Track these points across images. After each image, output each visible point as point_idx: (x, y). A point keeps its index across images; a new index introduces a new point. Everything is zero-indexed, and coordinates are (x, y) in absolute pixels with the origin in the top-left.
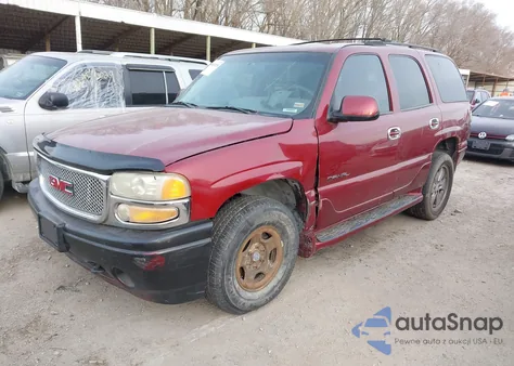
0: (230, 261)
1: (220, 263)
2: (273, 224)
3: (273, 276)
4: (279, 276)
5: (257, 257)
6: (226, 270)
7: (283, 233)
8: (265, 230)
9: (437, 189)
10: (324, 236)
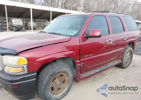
0: (47, 86)
1: (43, 87)
2: (63, 72)
3: (64, 89)
4: (66, 89)
5: (58, 83)
6: (45, 89)
7: (67, 75)
8: (61, 74)
9: (127, 58)
10: (84, 75)
